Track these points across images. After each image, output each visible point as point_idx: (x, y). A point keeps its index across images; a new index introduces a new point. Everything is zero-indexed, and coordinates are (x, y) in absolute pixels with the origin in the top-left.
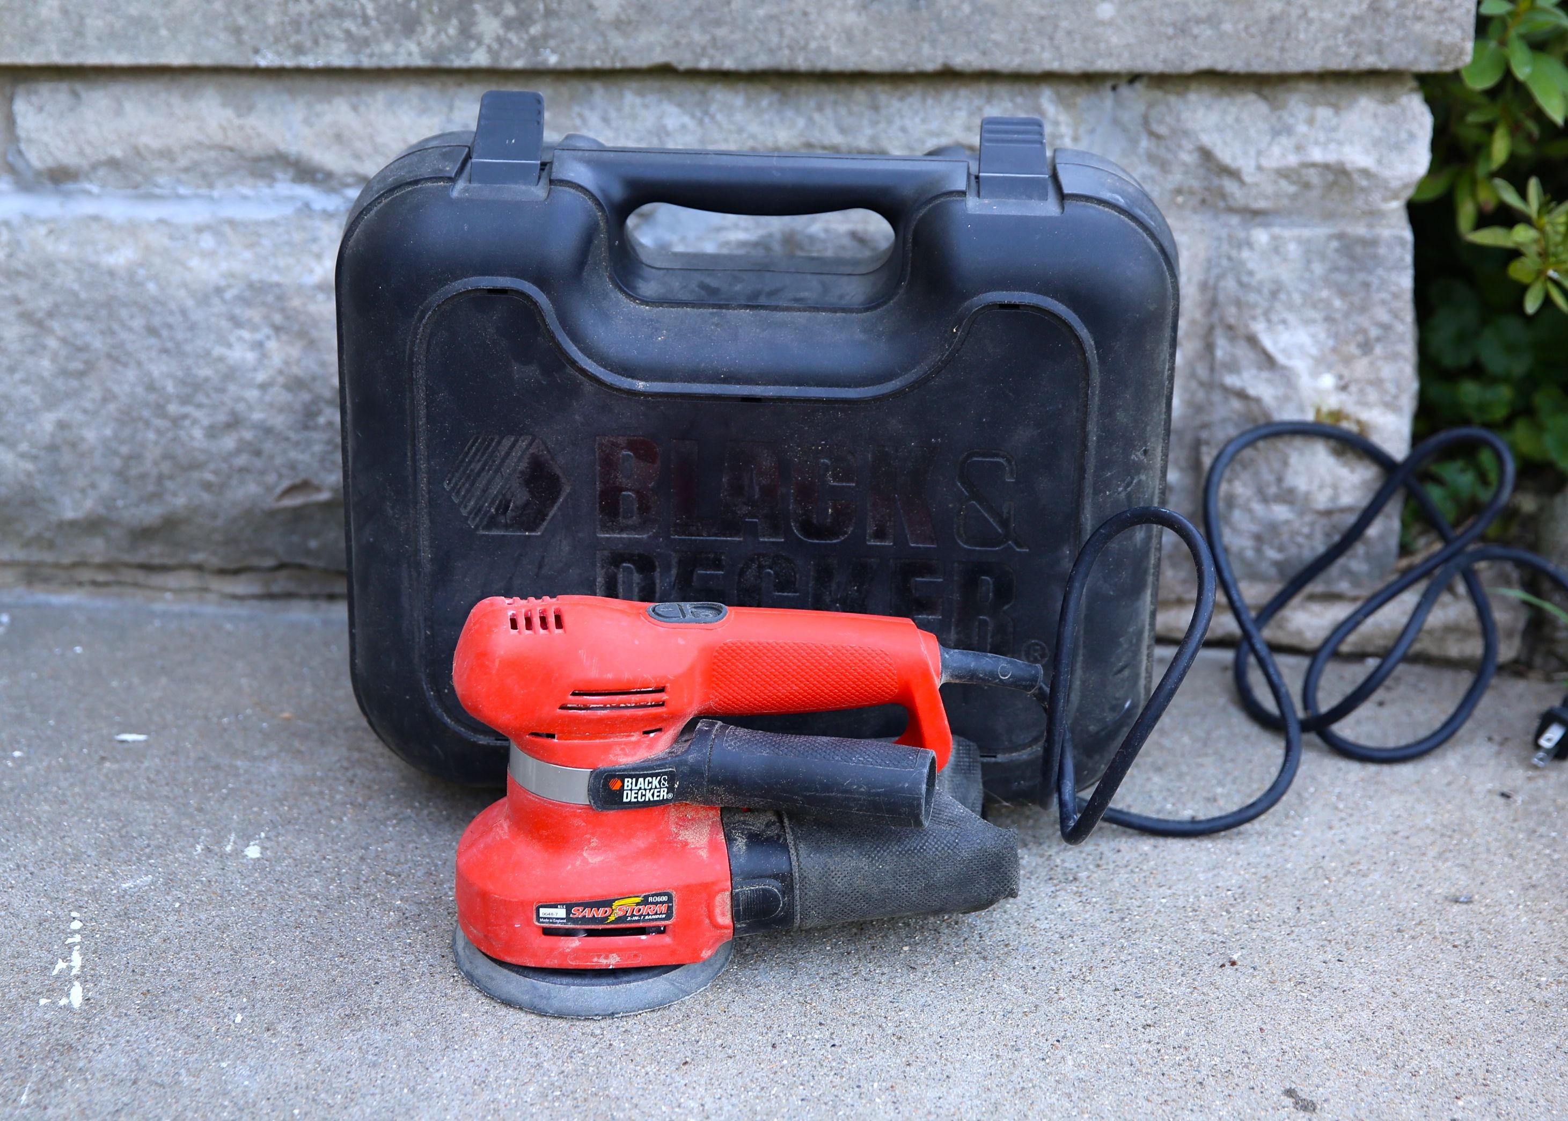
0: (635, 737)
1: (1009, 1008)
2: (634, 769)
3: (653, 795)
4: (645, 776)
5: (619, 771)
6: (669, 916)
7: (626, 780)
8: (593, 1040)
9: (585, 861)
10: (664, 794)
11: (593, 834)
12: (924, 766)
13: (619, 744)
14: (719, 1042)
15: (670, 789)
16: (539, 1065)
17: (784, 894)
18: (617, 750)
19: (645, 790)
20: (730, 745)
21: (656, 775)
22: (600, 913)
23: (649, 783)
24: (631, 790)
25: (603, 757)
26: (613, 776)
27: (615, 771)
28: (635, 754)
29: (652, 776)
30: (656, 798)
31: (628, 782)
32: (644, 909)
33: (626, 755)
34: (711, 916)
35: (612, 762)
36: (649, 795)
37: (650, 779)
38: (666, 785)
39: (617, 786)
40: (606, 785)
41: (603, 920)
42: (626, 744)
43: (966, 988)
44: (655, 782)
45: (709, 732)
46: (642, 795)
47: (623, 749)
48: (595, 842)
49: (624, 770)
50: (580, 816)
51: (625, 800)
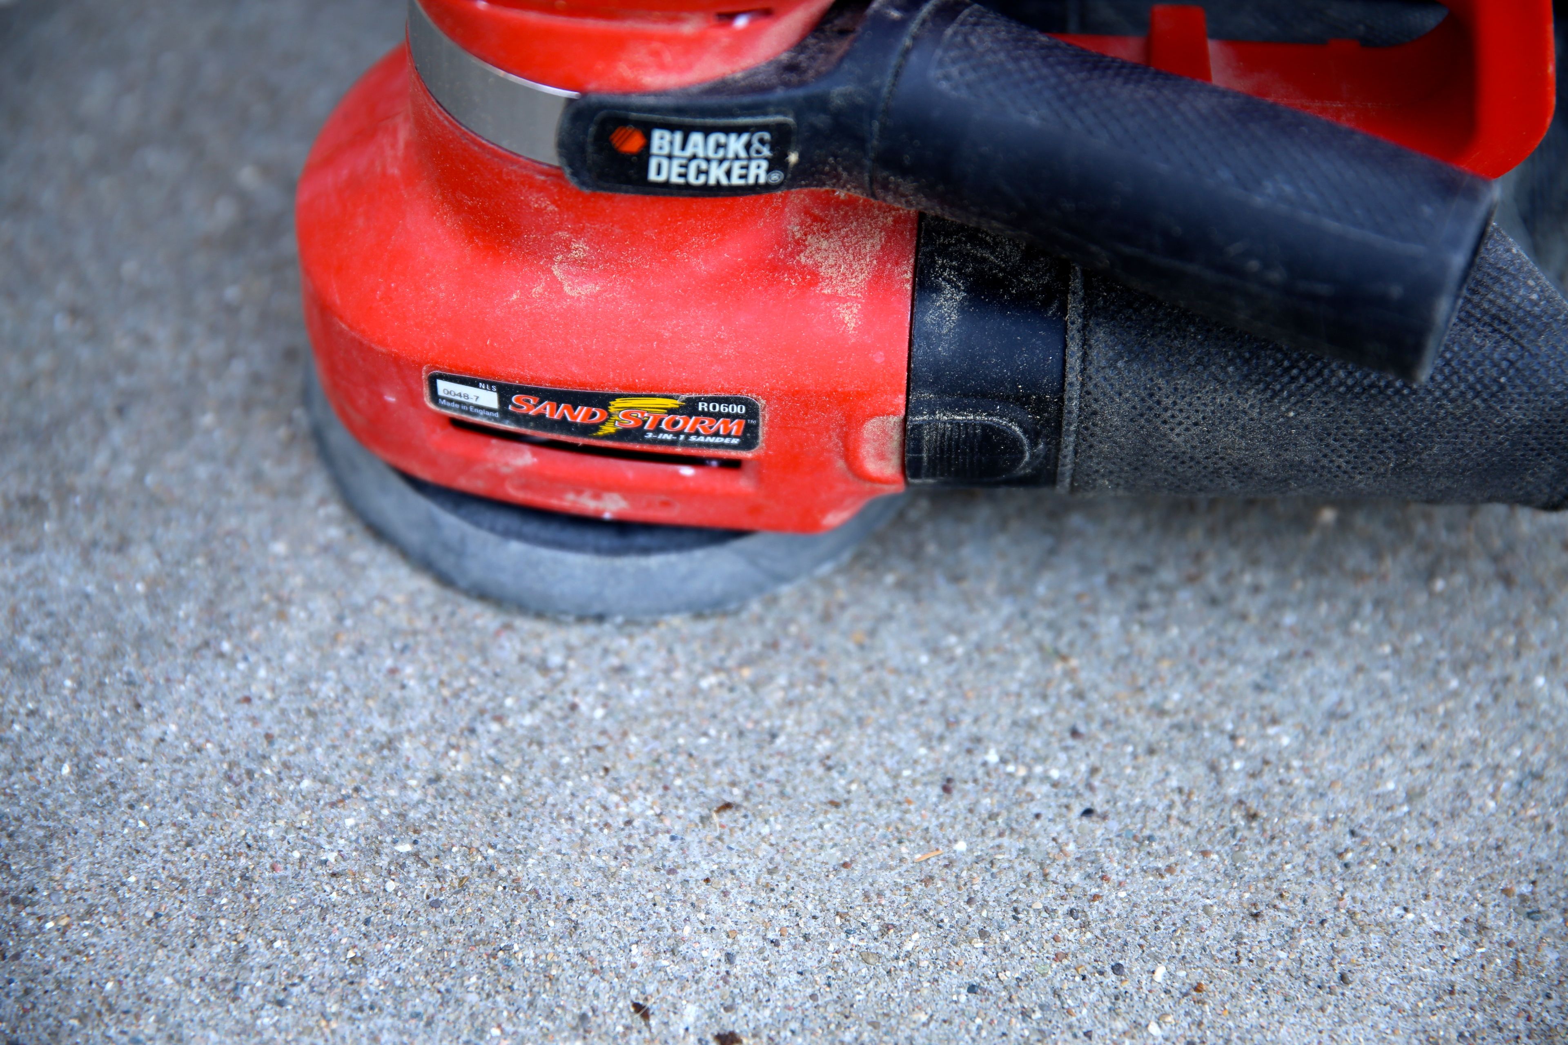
0: (690, 27)
1: (1537, 759)
2: (679, 110)
3: (728, 173)
4: (707, 131)
5: (640, 109)
6: (748, 439)
7: (657, 134)
8: (539, 682)
9: (555, 286)
10: (759, 172)
11: (578, 233)
12: (1454, 243)
13: (648, 38)
14: (824, 745)
15: (776, 163)
16: (391, 744)
17: (1034, 436)
18: (641, 54)
19: (708, 160)
20: (947, 77)
21: (740, 130)
22: (580, 415)
23: (719, 146)
24: (670, 157)
25: (600, 66)
26: (623, 122)
27: (627, 108)
28: (690, 67)
29: (727, 130)
30: (736, 181)
31: (660, 140)
32: (687, 424)
33: (662, 67)
34: (850, 456)
35: (623, 81)
36: (717, 174)
37: (722, 138)
38: (766, 151)
39: (633, 144)
40: (603, 139)
41: (588, 429)
42: (666, 40)
43: (1445, 671)
44: (736, 144)
45: (901, 25)
46: (699, 172)
47: (656, 54)
48: (580, 249)
49: (652, 110)
50: (542, 188)
51: (653, 176)
